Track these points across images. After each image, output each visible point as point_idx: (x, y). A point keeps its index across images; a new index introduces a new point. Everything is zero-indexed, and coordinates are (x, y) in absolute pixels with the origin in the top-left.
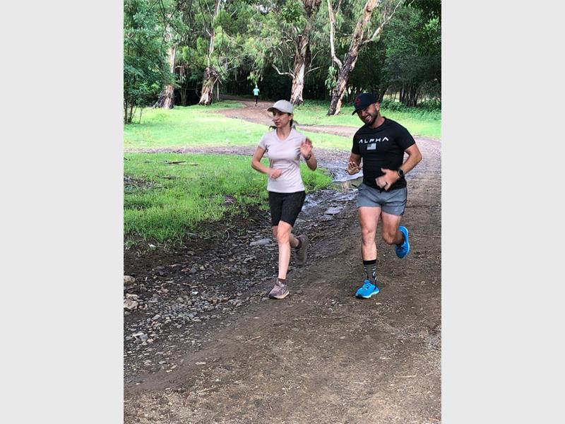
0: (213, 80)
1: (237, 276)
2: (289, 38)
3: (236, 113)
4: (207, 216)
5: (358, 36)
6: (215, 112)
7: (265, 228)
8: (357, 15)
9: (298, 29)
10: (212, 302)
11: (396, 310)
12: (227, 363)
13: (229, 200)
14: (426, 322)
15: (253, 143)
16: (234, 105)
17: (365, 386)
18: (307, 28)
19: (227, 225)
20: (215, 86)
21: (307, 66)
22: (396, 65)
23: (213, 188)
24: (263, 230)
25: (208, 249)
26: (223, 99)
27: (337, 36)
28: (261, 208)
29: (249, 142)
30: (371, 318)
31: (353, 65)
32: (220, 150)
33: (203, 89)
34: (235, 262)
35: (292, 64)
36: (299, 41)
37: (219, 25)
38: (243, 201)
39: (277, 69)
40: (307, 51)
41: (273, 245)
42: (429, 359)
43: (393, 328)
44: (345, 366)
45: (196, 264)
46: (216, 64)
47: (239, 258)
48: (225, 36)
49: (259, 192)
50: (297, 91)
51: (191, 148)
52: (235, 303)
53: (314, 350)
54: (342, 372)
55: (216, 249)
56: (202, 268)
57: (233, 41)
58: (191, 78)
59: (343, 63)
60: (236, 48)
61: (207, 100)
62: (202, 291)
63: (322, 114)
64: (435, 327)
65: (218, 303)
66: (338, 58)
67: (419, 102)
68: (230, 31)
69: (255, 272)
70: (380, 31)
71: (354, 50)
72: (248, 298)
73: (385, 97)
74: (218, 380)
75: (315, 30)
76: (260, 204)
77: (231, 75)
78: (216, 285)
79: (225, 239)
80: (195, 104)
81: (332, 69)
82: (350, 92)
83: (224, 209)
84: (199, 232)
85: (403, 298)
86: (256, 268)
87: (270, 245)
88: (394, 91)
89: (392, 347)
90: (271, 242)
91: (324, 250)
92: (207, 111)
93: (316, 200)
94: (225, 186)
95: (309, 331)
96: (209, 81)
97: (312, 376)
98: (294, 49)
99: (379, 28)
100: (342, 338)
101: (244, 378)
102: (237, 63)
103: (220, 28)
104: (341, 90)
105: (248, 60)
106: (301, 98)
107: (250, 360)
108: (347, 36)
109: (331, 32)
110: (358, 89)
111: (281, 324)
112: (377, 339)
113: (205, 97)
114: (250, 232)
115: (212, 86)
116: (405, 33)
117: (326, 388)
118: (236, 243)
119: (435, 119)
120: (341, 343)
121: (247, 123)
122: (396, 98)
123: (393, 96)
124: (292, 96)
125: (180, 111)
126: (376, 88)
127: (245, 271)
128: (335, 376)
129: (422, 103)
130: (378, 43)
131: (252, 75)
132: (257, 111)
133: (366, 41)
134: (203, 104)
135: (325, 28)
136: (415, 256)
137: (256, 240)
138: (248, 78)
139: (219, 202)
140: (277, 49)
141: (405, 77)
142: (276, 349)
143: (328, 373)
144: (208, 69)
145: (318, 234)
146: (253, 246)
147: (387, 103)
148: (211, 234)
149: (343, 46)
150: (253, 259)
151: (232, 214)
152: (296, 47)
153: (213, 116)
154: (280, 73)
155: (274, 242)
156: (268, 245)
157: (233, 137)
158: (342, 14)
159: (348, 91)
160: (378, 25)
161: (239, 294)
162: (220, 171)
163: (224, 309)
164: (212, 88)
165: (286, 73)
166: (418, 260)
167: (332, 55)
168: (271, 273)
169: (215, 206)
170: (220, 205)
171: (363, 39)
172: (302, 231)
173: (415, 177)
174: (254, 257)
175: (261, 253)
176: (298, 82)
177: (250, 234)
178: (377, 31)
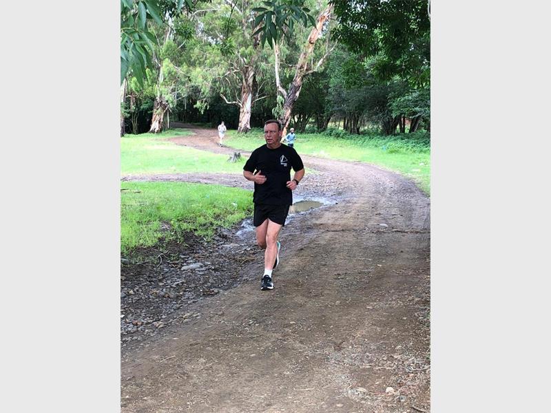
0: (163, 109)
1: (165, 299)
2: (236, 69)
3: (185, 141)
4: (141, 241)
5: (302, 67)
6: (165, 140)
7: (198, 253)
8: (302, 47)
9: (245, 60)
10: (137, 324)
11: (307, 329)
12: (139, 381)
13: (166, 226)
14: (334, 339)
15: (198, 171)
16: (184, 133)
17: (265, 399)
18: (253, 59)
19: (161, 250)
20: (165, 115)
21: (254, 95)
22: (340, 94)
23: (150, 215)
24: (196, 255)
25: (140, 273)
26: (173, 127)
27: (282, 66)
28: (196, 234)
29: (195, 170)
30: (283, 336)
31: (297, 94)
32: (166, 177)
33: (154, 117)
34: (165, 286)
35: (240, 94)
36: (246, 72)
38: (179, 226)
39: (225, 98)
40: (253, 81)
41: (204, 269)
42: (330, 373)
43: (302, 345)
44: (250, 381)
45: (126, 289)
46: (165, 94)
47: (169, 282)
48: (171, 65)
49: (196, 218)
50: (245, 119)
51: (137, 175)
52: (157, 325)
53: (223, 367)
54: (246, 387)
55: (148, 274)
56: (131, 292)
57: (181, 71)
58: (142, 107)
59: (287, 92)
61: (157, 129)
62: (129, 314)
64: (341, 344)
65: (142, 325)
66: (283, 87)
67: (361, 129)
69: (184, 295)
70: (323, 62)
71: (298, 80)
72: (171, 320)
73: (330, 125)
74: (127, 397)
75: (262, 61)
76: (195, 230)
77: (180, 104)
78: (143, 309)
79: (157, 264)
80: (146, 132)
81: (279, 98)
82: (296, 120)
83: (159, 235)
84: (132, 257)
85: (316, 317)
86: (185, 291)
87: (201, 269)
88: (338, 119)
89: (297, 363)
90: (201, 267)
91: (252, 273)
92: (157, 139)
94: (163, 212)
95: (222, 350)
96: (159, 110)
97: (218, 391)
98: (242, 80)
99: (322, 59)
100: (252, 355)
101: (153, 395)
102: (184, 92)
104: (286, 118)
105: (196, 90)
106: (248, 126)
107: (162, 378)
108: (292, 67)
109: (276, 63)
110: (304, 117)
111: (197, 344)
112: (284, 355)
113: (155, 125)
114: (182, 257)
115: (163, 115)
117: (229, 401)
118: (167, 267)
119: (376, 146)
120: (251, 359)
121: (196, 151)
122: (340, 126)
123: (337, 123)
124: (240, 124)
125: (129, 139)
126: (321, 116)
127: (172, 295)
128: (240, 391)
129: (365, 130)
130: (322, 73)
131: (198, 104)
132: (206, 138)
133: (310, 72)
134: (153, 132)
135: (270, 60)
136: (335, 277)
137: (188, 264)
138: (195, 106)
139: (155, 228)
140: (224, 79)
141: (348, 106)
142: (188, 367)
143: (233, 388)
144: (157, 98)
145: (248, 258)
146: (184, 270)
147: (332, 130)
148: (144, 259)
149: (287, 76)
150: (182, 283)
151: (167, 240)
152: (243, 77)
153: (162, 144)
154: (227, 102)
155: (206, 266)
156: (198, 269)
157: (179, 165)
158: (286, 46)
159: (294, 119)
160: (320, 56)
161: (164, 317)
162: (160, 197)
163: (147, 331)
164: (162, 117)
165: (234, 102)
166: (338, 281)
167: (278, 85)
168: (198, 296)
169: (151, 232)
170: (156, 231)
171: (307, 70)
172: (234, 256)
173: (349, 202)
174: (183, 280)
175: (191, 277)
176: (245, 111)
177: (183, 259)
178: (320, 62)
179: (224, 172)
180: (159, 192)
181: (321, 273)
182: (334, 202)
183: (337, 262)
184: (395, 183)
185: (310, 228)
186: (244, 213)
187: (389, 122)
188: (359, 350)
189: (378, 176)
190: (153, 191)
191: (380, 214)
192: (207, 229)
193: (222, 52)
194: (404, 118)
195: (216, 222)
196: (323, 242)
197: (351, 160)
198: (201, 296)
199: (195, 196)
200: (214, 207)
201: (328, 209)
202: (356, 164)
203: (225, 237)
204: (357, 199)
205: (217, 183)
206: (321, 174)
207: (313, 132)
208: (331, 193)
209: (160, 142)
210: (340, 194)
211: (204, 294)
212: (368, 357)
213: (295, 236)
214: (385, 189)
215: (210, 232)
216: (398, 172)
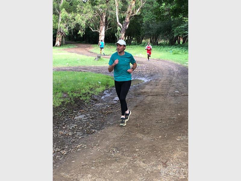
0: (61, 35)
1: (66, 136)
2: (97, 14)
3: (73, 50)
5: (129, 13)
6: (63, 50)
7: (83, 109)
8: (129, 3)
11: (146, 153)
13: (65, 95)
14: (162, 160)
15: (80, 65)
16: (72, 46)
19: (63, 108)
20: (62, 37)
21: (106, 27)
22: (148, 26)
26: (66, 44)
27: (119, 12)
28: (81, 99)
29: (78, 65)
30: (133, 159)
31: (127, 26)
32: (64, 69)
33: (57, 39)
34: (66, 128)
35: (99, 26)
36: (102, 15)
37: (63, 8)
38: (72, 95)
39: (92, 29)
40: (105, 20)
41: (86, 118)
43: (144, 164)
46: (63, 27)
47: (68, 126)
48: (66, 13)
49: (80, 90)
50: (102, 37)
52: (63, 153)
57: (70, 16)
59: (122, 25)
60: (72, 19)
63: (114, 50)
64: (166, 163)
66: (120, 23)
67: (159, 43)
68: (69, 11)
69: (76, 134)
70: (140, 10)
71: (128, 19)
72: (70, 149)
73: (143, 41)
75: (110, 10)
76: (81, 97)
77: (70, 32)
79: (62, 116)
80: (53, 46)
81: (119, 28)
82: (127, 39)
83: (62, 100)
85: (150, 146)
86: (77, 131)
87: (85, 118)
88: (147, 38)
90: (85, 117)
91: (112, 120)
92: (58, 50)
93: (109, 93)
94: (64, 88)
95: (100, 168)
96: (59, 36)
98: (100, 19)
99: (139, 9)
100: (118, 171)
102: (73, 26)
103: (64, 9)
104: (122, 38)
105: (78, 26)
108: (124, 12)
109: (117, 11)
110: (130, 38)
111: (86, 165)
112: (136, 171)
113: (58, 43)
114: (75, 112)
116: (151, 11)
118: (67, 118)
119: (167, 51)
120: (117, 175)
121: (78, 55)
123: (147, 40)
126: (139, 37)
127: (70, 134)
129: (160, 43)
130: (139, 15)
131: (80, 32)
132: (83, 49)
133: (133, 15)
134: (57, 46)
135: (114, 9)
137: (78, 116)
138: (78, 33)
140: (91, 19)
141: (152, 32)
144: (58, 29)
145: (109, 111)
146: (76, 119)
147: (144, 43)
148: (54, 114)
149: (122, 17)
150: (75, 127)
151: (66, 103)
152: (101, 18)
153: (61, 52)
154: (93, 31)
155: (87, 117)
156: (83, 119)
157: (70, 62)
158: (121, 2)
159: (125, 38)
160: (139, 7)
161: (66, 147)
162: (62, 80)
163: (57, 156)
164: (61, 39)
165: (96, 31)
166: (158, 124)
167: (118, 22)
168: (84, 134)
169: (58, 99)
170: (60, 98)
171: (132, 14)
172: (101, 110)
173: (157, 80)
174: (76, 125)
175: (80, 123)
176: (102, 35)
177: (75, 113)
178: (138, 10)
179: (93, 66)
180: (61, 77)
181: (149, 120)
182: (150, 80)
183: (157, 113)
184: (179, 69)
185: (139, 94)
186: (104, 87)
187: (172, 39)
188: (177, 166)
189: (170, 66)
190: (58, 76)
191: (174, 86)
192: (86, 96)
193: (92, 4)
194: (180, 37)
195: (91, 92)
196: (147, 102)
197: (155, 58)
198: (85, 134)
199: (80, 79)
200: (90, 84)
201: (147, 83)
202: (158, 60)
203: (96, 100)
204: (161, 78)
205: (90, 71)
206: (141, 65)
207: (135, 44)
208: (147, 75)
209: (60, 51)
210: (152, 76)
211: (87, 133)
212: (182, 171)
213: (132, 99)
214: (174, 72)
215: (88, 98)
216: (179, 64)
